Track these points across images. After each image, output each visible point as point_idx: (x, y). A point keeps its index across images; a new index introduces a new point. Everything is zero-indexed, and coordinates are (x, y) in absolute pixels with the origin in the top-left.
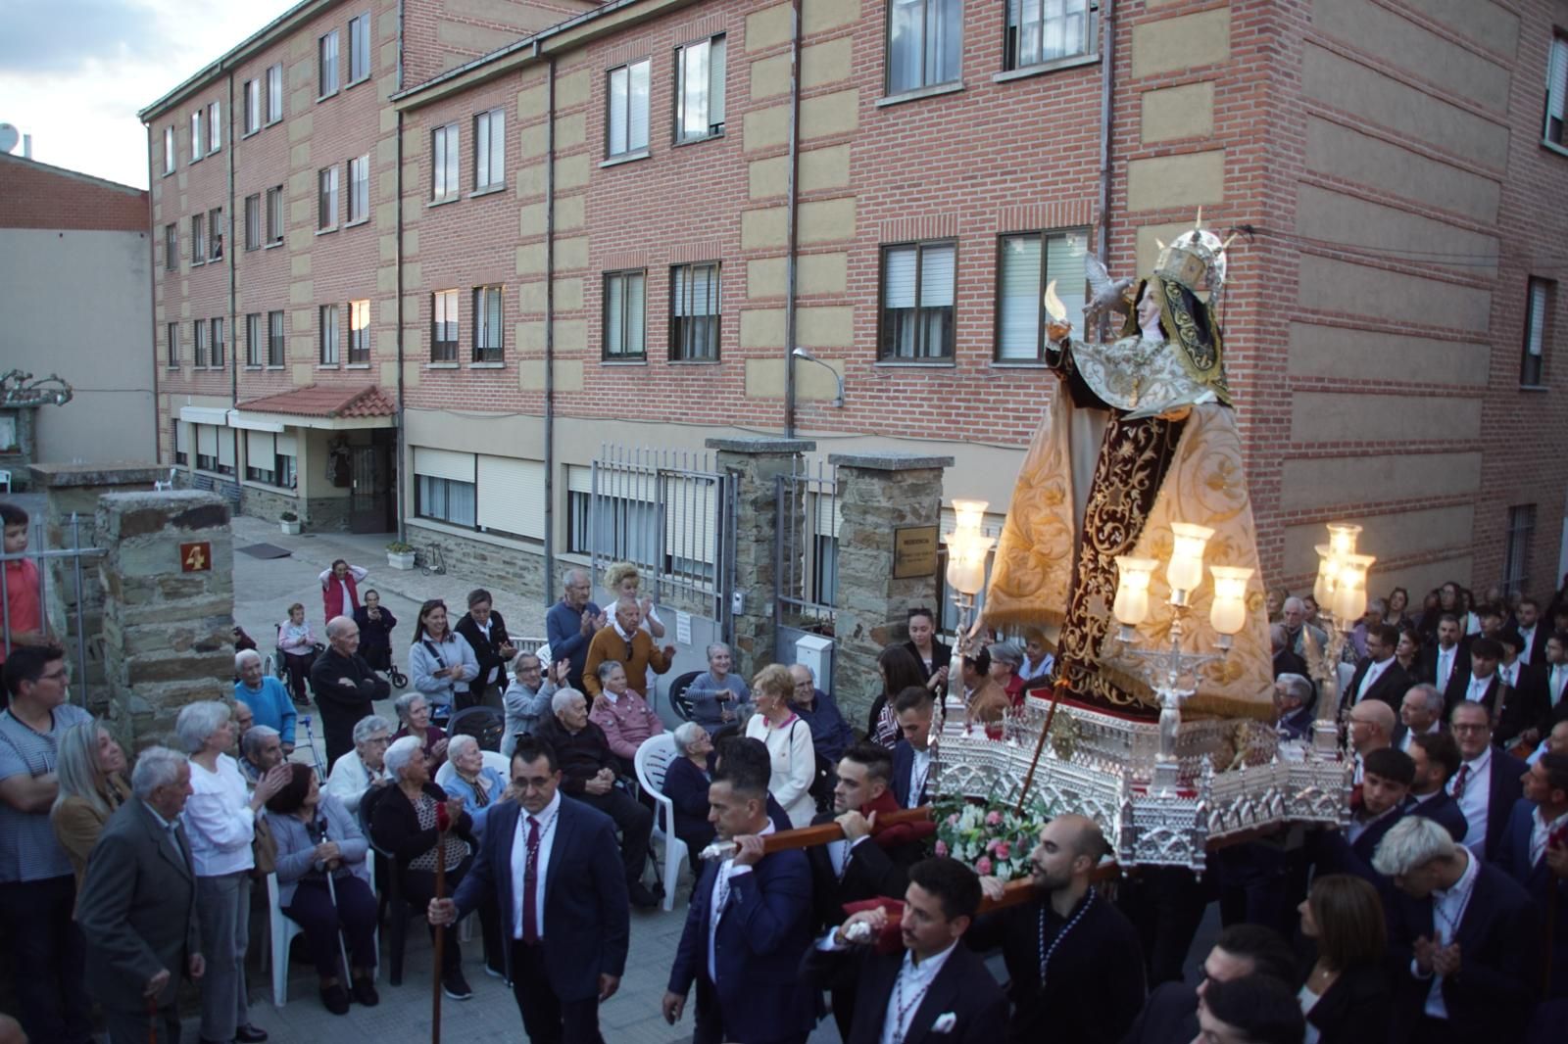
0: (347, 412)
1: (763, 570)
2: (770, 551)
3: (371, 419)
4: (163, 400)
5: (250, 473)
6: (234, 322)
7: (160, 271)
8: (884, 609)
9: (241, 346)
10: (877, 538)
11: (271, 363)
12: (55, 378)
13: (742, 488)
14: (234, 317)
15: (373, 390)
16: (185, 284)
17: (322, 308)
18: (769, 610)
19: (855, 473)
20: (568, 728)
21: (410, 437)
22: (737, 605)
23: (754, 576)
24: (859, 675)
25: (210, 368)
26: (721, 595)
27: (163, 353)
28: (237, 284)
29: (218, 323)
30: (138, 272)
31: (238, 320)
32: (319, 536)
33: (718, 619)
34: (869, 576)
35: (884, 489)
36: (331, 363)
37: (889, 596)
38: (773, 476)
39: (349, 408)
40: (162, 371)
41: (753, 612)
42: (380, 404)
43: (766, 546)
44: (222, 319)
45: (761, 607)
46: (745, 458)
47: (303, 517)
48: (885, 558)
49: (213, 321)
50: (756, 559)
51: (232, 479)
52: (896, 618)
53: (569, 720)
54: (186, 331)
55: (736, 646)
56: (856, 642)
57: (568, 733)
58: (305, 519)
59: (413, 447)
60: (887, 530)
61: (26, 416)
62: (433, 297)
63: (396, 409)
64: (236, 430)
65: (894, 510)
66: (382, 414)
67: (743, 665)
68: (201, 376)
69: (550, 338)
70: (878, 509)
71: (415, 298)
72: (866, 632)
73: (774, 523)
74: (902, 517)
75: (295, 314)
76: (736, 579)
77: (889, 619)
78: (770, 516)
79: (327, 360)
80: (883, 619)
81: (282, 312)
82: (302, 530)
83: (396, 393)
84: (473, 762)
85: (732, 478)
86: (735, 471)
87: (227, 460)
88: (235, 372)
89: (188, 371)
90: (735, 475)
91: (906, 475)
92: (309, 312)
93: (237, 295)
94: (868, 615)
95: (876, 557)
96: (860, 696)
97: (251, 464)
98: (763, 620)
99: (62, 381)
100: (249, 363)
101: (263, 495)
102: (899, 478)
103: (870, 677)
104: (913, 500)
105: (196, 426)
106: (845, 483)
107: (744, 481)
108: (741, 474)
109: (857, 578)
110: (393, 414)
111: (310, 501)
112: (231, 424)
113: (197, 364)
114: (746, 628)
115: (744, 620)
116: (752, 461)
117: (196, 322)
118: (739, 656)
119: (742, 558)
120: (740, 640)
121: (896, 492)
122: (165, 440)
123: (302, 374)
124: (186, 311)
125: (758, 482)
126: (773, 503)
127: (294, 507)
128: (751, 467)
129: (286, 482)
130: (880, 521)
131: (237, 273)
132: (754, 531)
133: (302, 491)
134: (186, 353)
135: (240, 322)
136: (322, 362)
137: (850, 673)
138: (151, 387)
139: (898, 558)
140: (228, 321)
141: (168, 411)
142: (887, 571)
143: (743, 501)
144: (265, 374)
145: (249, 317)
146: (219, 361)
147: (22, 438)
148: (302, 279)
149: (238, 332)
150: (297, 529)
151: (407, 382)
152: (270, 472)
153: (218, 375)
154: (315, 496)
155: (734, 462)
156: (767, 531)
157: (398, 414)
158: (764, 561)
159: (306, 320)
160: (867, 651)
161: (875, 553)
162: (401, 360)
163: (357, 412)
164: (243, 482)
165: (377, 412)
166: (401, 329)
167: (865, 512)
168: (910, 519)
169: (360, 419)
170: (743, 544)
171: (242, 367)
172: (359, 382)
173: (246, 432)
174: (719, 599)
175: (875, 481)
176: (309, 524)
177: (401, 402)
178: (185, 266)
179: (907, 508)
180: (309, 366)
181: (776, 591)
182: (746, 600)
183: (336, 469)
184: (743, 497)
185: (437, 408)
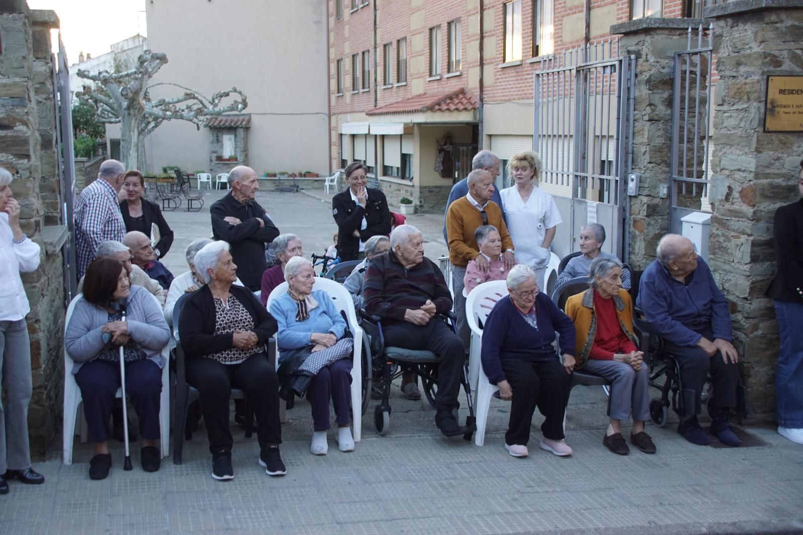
0: (437, 107)
1: (657, 150)
2: (666, 130)
3: (456, 113)
4: (333, 118)
5: (386, 170)
6: (375, 51)
7: (332, 20)
8: (752, 167)
9: (380, 70)
10: (748, 88)
11: (398, 81)
12: (235, 91)
13: (639, 68)
14: (375, 48)
15: (462, 92)
16: (347, 27)
17: (431, 30)
18: (663, 191)
19: (730, 21)
20: (404, 263)
21: (487, 128)
22: (632, 185)
23: (647, 156)
24: (729, 241)
25: (361, 91)
26: (618, 178)
27: (333, 83)
28: (378, 22)
29: (366, 55)
30: (317, 22)
31: (378, 50)
32: (427, 216)
33: (616, 203)
34: (739, 132)
35: (756, 34)
36: (436, 75)
37: (758, 151)
38: (671, 53)
39: (439, 104)
40: (333, 97)
41: (646, 192)
42: (465, 101)
43: (661, 126)
44: (368, 51)
45: (655, 187)
46: (641, 37)
47: (416, 202)
48: (755, 109)
49: (363, 53)
50: (650, 139)
51: (373, 176)
52: (767, 176)
53: (406, 255)
54: (347, 64)
55: (632, 229)
56: (727, 206)
57: (402, 266)
58: (418, 203)
59: (490, 136)
60: (757, 78)
61: (241, 132)
62: (505, 5)
63: (477, 105)
64: (376, 136)
65: (765, 55)
66: (465, 109)
67: (637, 247)
68: (356, 97)
69: (588, 26)
70: (749, 56)
71: (492, 10)
72: (736, 194)
73: (670, 103)
74: (777, 62)
75: (413, 38)
76: (633, 161)
77: (757, 176)
78: (666, 95)
79: (434, 73)
80: (751, 176)
81: (405, 39)
82: (416, 211)
83: (477, 92)
84: (304, 284)
85: (630, 59)
86: (634, 52)
87: (371, 163)
88: (376, 92)
89: (348, 95)
90: (633, 57)
91: (783, 16)
92: (422, 35)
93: (378, 31)
94: (738, 175)
95: (746, 110)
96: (729, 263)
97: (386, 164)
98: (656, 201)
99: (240, 93)
100: (385, 84)
101: (393, 186)
102: (774, 18)
103: (739, 241)
104: (792, 45)
105: (353, 137)
106: (721, 36)
107: (641, 61)
108: (638, 55)
109: (728, 137)
110: (474, 109)
111: (422, 188)
112: (372, 133)
113: (354, 90)
114: (639, 209)
115: (638, 201)
116: (648, 39)
117: (353, 56)
118: (634, 237)
119: (638, 140)
120: (635, 221)
121: (770, 35)
122: (335, 149)
123: (418, 86)
124: (348, 50)
125: (652, 60)
126: (669, 83)
127: (411, 195)
128: (647, 44)
129: (407, 175)
130: (752, 69)
131: (378, 12)
132: (648, 110)
133: (416, 182)
134: (347, 82)
135: (380, 51)
136: (431, 75)
137: (721, 239)
138: (326, 111)
139: (770, 109)
140: (372, 51)
141: (336, 128)
142: (755, 123)
143: (640, 82)
144: (394, 90)
145: (385, 46)
146: (367, 85)
147: (238, 150)
148: (418, 9)
149: (378, 61)
150: (412, 210)
151: (486, 82)
152: (398, 168)
153: (366, 95)
154: (424, 184)
155: (632, 43)
156: (662, 110)
157: (477, 109)
158: (659, 141)
159: (419, 42)
160: (737, 214)
161: (745, 106)
162: (482, 64)
163: (444, 107)
164: (380, 177)
165: (461, 107)
166: (482, 38)
167: (739, 64)
168: (787, 65)
169: (447, 114)
170: (638, 125)
171: (380, 87)
172: (453, 86)
173: (383, 137)
174: (617, 181)
175: (748, 26)
176: (421, 206)
177: (482, 100)
178: (347, 13)
179: (785, 53)
180: (422, 80)
181: (670, 172)
182: (641, 180)
183: (443, 163)
184: (639, 78)
185: (506, 101)
